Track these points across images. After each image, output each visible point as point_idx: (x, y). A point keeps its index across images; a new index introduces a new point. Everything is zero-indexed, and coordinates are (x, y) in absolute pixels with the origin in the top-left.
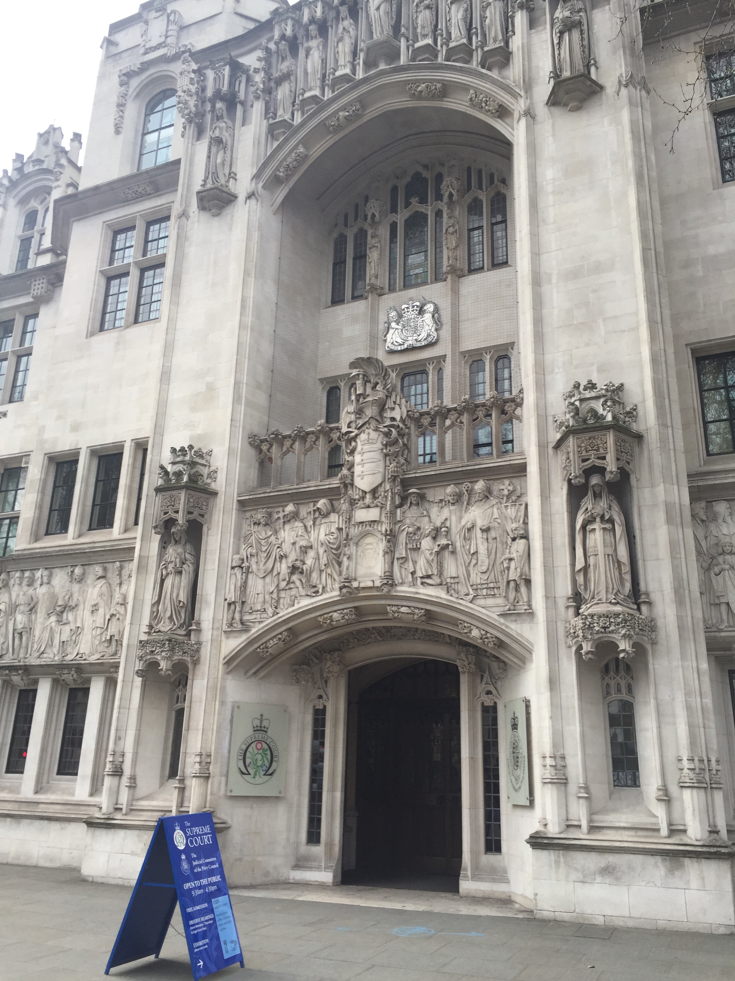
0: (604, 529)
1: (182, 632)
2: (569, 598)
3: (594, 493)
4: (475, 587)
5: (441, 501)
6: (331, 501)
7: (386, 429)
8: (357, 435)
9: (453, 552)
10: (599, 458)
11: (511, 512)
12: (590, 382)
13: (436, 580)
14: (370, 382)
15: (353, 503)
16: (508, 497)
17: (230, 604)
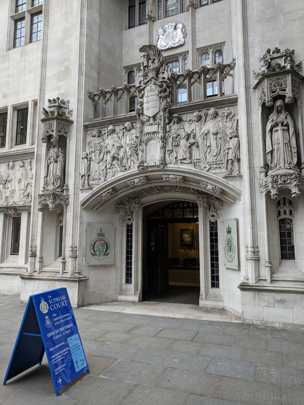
0: (283, 130)
1: (59, 190)
2: (261, 168)
3: (278, 110)
4: (209, 164)
5: (190, 120)
6: (132, 123)
7: (160, 83)
8: (144, 88)
9: (198, 147)
10: (282, 90)
11: (229, 124)
12: (276, 48)
13: (188, 161)
14: (151, 59)
15: (143, 123)
16: (227, 117)
17: (82, 176)
